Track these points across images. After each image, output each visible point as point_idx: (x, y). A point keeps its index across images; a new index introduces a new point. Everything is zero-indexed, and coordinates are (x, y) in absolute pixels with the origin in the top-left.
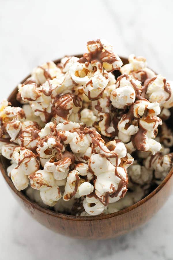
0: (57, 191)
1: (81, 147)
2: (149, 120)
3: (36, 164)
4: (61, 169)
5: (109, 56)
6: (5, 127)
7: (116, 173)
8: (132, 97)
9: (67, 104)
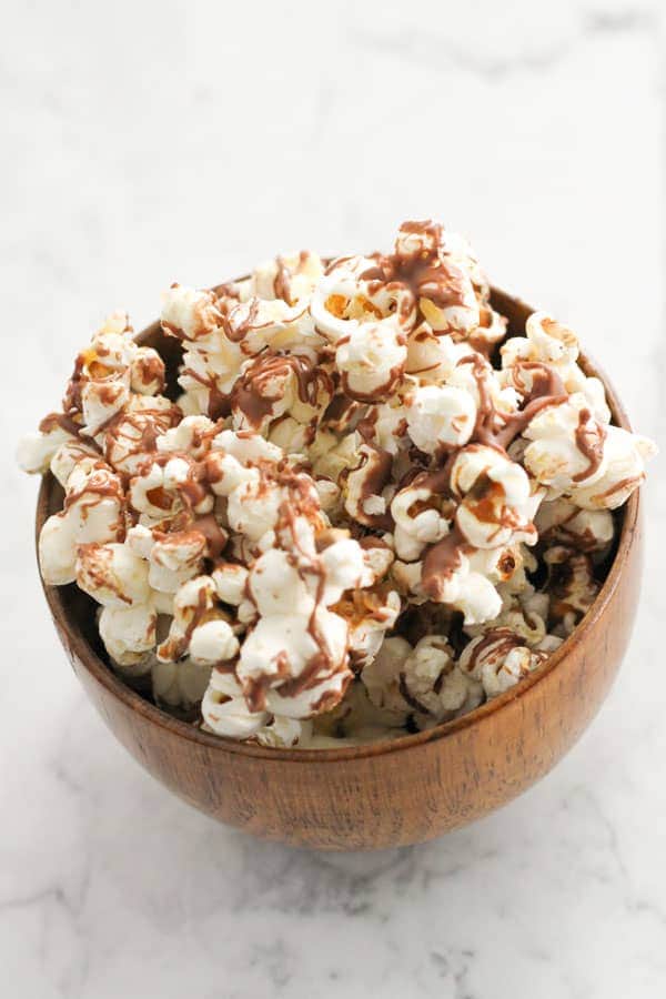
0: (148, 623)
1: (251, 517)
2: (485, 514)
3: (116, 521)
4: (163, 557)
5: (443, 285)
6: (80, 388)
7: (312, 628)
8: (458, 425)
9: (270, 382)
